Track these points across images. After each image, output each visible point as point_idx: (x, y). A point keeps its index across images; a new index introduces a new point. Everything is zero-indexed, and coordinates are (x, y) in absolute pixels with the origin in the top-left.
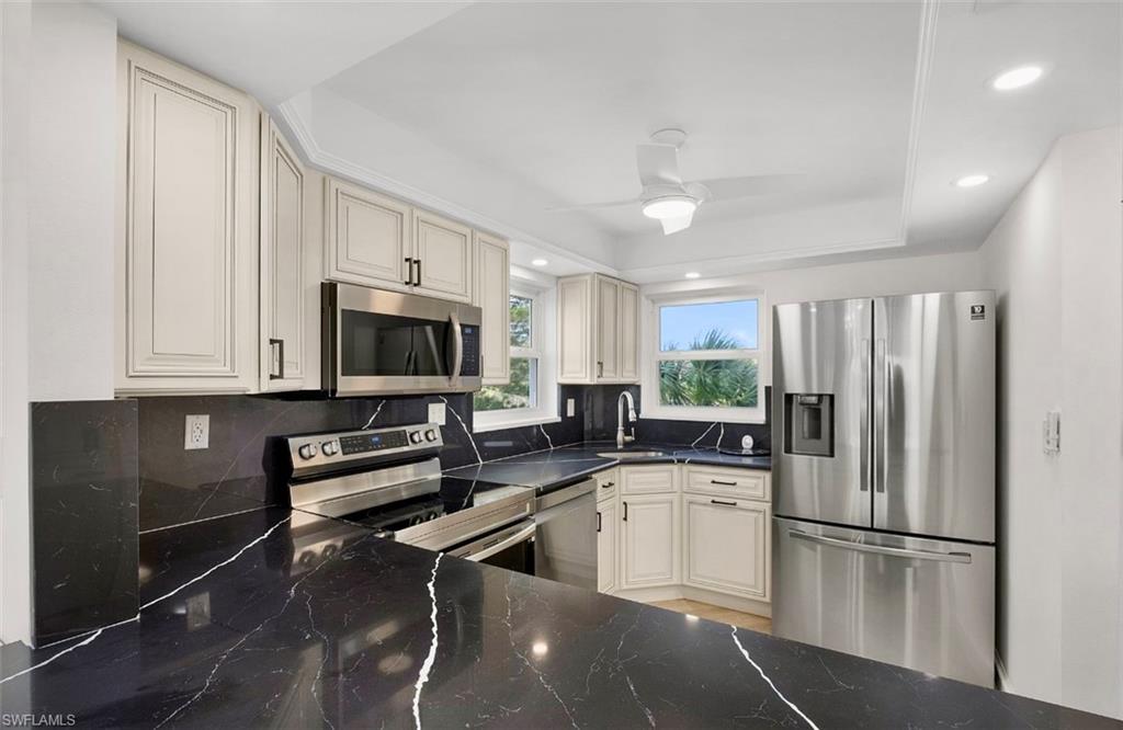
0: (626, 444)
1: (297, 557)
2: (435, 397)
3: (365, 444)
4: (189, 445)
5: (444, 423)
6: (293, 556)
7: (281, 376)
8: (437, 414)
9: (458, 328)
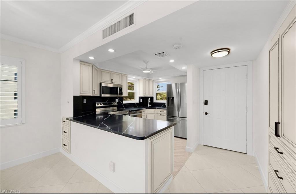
0: (150, 106)
1: (97, 118)
2: (116, 98)
3: (106, 104)
4: (84, 103)
5: (118, 102)
6: (96, 118)
7: (95, 94)
8: (117, 100)
9: (118, 88)
